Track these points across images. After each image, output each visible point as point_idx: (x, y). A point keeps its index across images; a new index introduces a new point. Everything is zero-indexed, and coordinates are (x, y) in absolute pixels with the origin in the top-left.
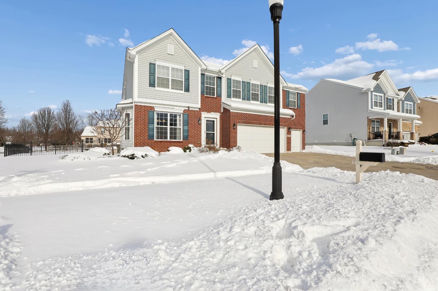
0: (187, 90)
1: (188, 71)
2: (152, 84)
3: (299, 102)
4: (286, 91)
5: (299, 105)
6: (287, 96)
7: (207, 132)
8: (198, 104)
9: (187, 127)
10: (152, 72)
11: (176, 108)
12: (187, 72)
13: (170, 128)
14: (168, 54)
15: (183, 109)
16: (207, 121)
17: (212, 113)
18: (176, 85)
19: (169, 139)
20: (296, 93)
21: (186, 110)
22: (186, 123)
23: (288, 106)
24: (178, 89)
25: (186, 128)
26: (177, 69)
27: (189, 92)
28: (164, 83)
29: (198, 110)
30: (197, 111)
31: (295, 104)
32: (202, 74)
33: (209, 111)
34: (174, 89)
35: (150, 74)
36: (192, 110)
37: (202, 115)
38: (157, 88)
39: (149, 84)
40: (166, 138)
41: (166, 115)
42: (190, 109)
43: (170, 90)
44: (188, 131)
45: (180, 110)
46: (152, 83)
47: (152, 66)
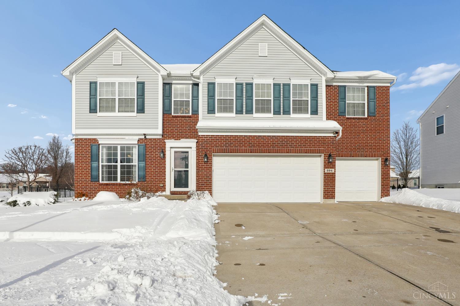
0: (141, 110)
1: (143, 84)
2: (93, 110)
3: (372, 104)
4: (339, 86)
5: (372, 110)
6: (342, 96)
7: (175, 169)
8: (157, 128)
9: (144, 163)
10: (93, 93)
11: (127, 137)
12: (141, 86)
13: (121, 165)
14: (114, 65)
15: (137, 138)
16: (175, 152)
17: (182, 140)
18: (125, 105)
19: (119, 181)
20: (366, 88)
21: (142, 139)
22: (142, 157)
23: (343, 114)
24: (128, 112)
25: (142, 164)
26: (126, 84)
27: (144, 113)
28: (109, 106)
29: (161, 137)
30: (159, 139)
31: (364, 108)
32: (164, 84)
33: (177, 138)
34: (122, 111)
35: (90, 97)
36: (151, 139)
37: (166, 144)
38: (99, 114)
39: (89, 110)
40: (116, 179)
41: (116, 148)
42: (147, 137)
43: (117, 114)
44: (145, 168)
45: (134, 140)
46: (93, 108)
47: (93, 85)
